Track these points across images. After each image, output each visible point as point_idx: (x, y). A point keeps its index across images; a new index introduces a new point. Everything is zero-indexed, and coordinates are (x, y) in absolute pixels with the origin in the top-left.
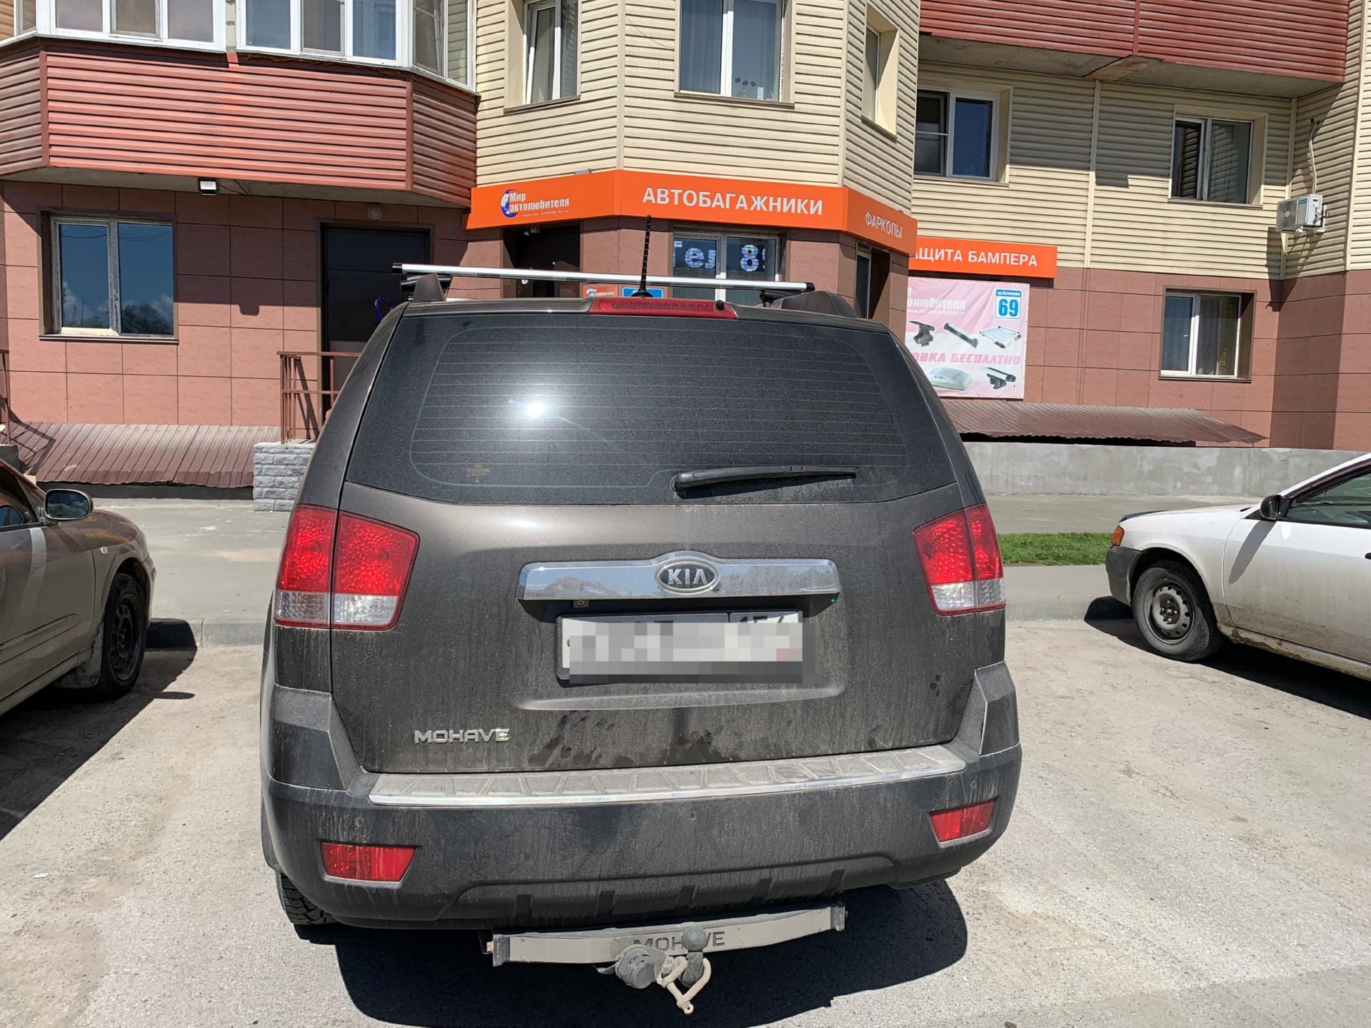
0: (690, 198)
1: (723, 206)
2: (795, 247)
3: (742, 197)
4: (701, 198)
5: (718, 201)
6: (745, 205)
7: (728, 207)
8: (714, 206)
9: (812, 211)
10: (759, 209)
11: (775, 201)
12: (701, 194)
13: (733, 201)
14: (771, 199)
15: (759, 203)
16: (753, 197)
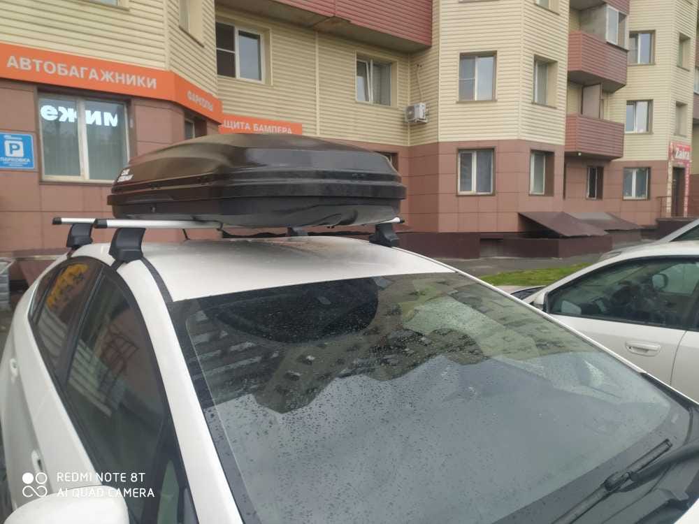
0: (50, 67)
1: (78, 75)
3: (93, 71)
4: (60, 69)
5: (74, 71)
6: (96, 77)
7: (82, 76)
8: (70, 75)
9: (149, 86)
10: (108, 80)
11: (120, 75)
12: (59, 65)
15: (107, 76)
16: (103, 72)
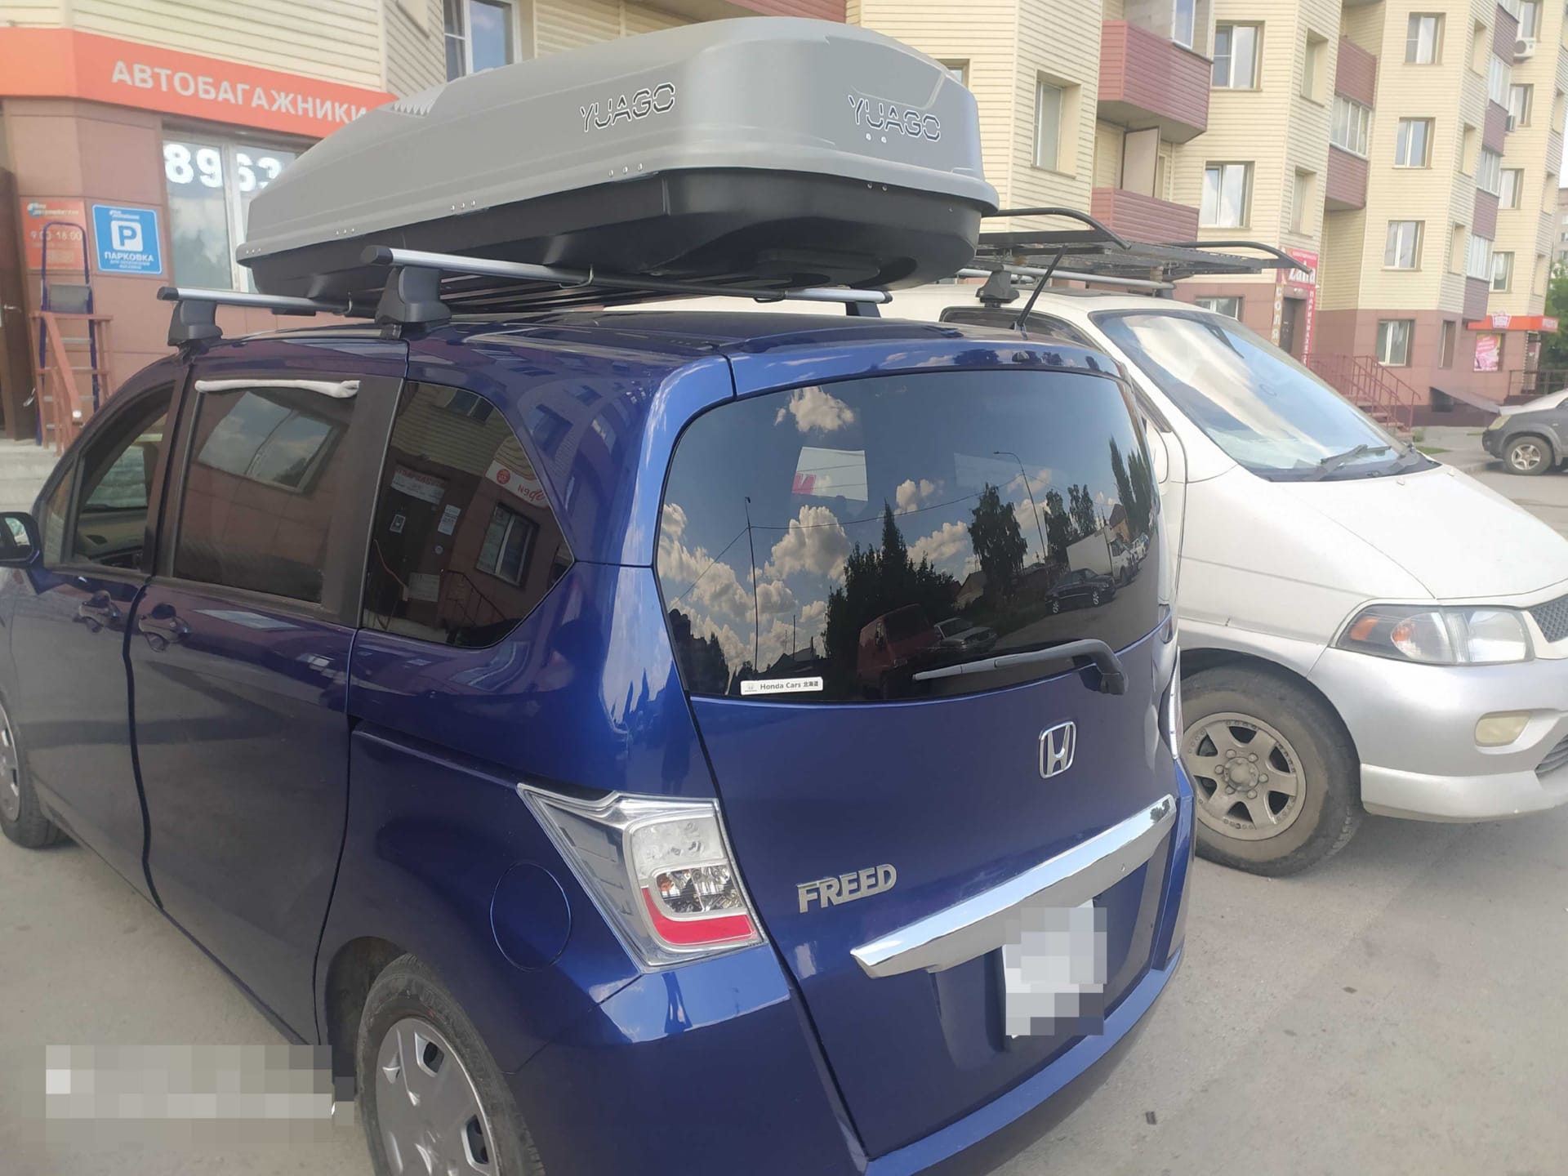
0: (184, 84)
1: (233, 101)
3: (259, 92)
4: (201, 86)
5: (226, 93)
6: (264, 102)
7: (240, 102)
8: (220, 98)
10: (284, 110)
11: (305, 101)
12: (200, 79)
13: (248, 96)
14: (299, 98)
15: (283, 102)
16: (274, 93)
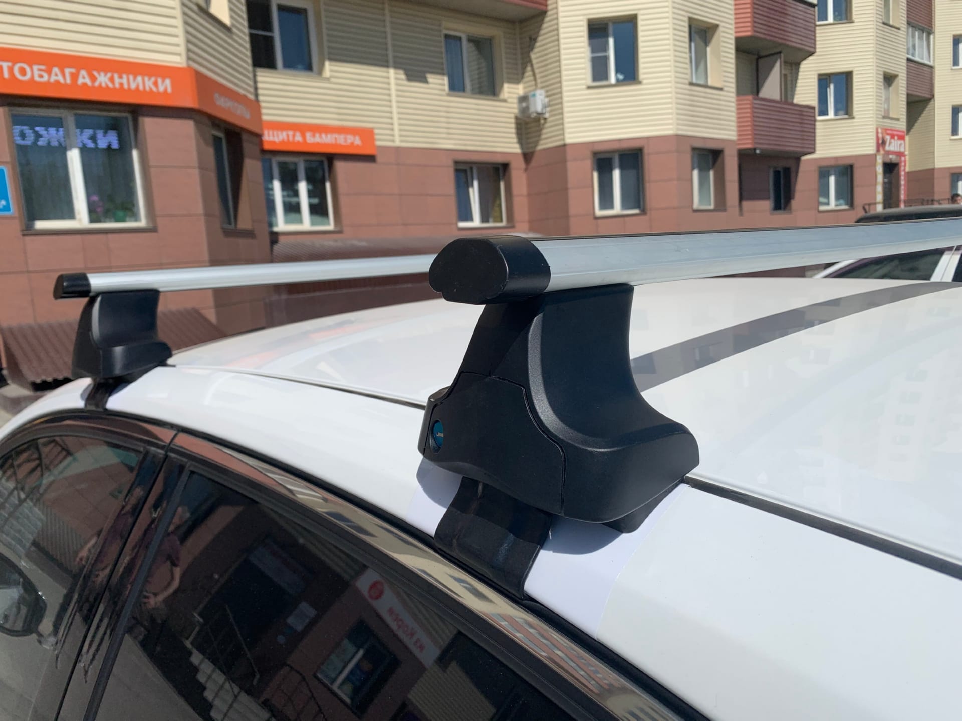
0: (23, 71)
1: (62, 80)
2: (149, 124)
3: (83, 72)
4: (36, 72)
5: (57, 76)
6: (88, 81)
7: (68, 81)
8: (52, 80)
9: (161, 89)
10: (104, 85)
11: (121, 77)
12: (35, 67)
13: (74, 77)
14: (116, 76)
15: (103, 79)
16: (95, 73)
